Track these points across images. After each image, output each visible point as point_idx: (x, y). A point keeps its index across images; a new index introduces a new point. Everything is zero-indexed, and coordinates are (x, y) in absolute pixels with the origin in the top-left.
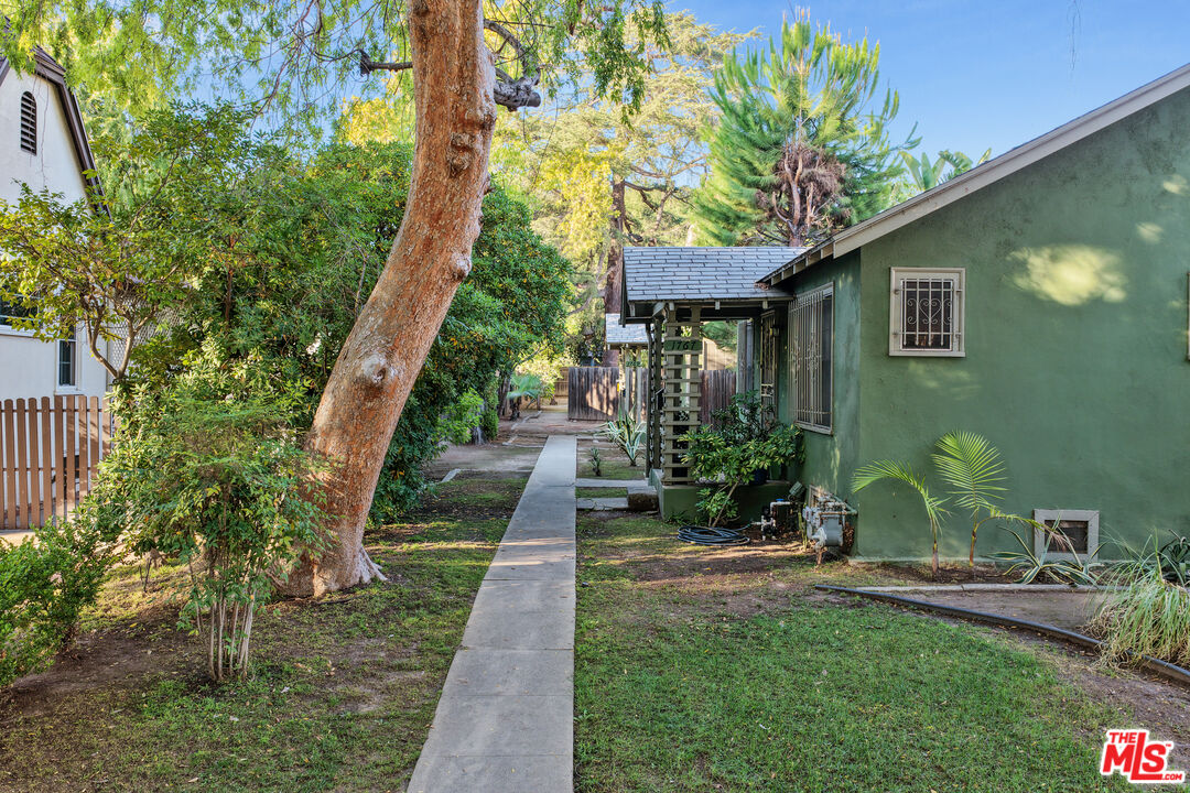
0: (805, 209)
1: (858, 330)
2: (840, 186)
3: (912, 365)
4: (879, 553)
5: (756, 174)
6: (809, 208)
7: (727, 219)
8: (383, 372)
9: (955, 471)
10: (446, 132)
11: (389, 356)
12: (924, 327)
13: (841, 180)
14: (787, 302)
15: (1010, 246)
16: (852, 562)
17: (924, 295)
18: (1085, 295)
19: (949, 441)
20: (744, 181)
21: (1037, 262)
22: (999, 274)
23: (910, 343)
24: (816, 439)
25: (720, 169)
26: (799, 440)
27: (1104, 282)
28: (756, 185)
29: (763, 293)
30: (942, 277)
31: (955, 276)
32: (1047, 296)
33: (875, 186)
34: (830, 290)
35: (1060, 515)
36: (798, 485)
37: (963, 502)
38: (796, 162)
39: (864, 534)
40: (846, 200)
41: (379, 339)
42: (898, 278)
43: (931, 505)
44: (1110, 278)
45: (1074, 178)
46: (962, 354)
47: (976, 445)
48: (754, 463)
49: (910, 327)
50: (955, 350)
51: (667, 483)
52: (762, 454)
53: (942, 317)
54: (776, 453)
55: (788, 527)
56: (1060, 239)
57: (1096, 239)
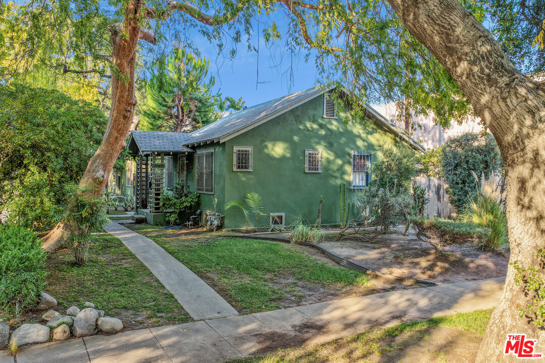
0: (183, 116)
1: (224, 163)
2: (195, 109)
3: (239, 173)
4: (230, 227)
5: (166, 102)
6: (185, 116)
7: (154, 117)
8: (103, 176)
9: (251, 203)
10: (123, 106)
11: (104, 172)
12: (242, 163)
13: (196, 106)
14: (194, 152)
15: (264, 141)
16: (223, 230)
17: (242, 154)
18: (281, 155)
19: (249, 195)
20: (161, 104)
21: (270, 145)
22: (260, 149)
23: (239, 168)
24: (206, 196)
25: (152, 99)
26: (199, 197)
27: (285, 151)
28: (166, 106)
29: (186, 150)
30: (247, 149)
31: (250, 149)
32: (272, 155)
33: (207, 109)
34: (213, 151)
35: (277, 214)
36: (199, 211)
37: (253, 211)
38: (180, 99)
39: (226, 222)
40: (197, 114)
41: (101, 167)
42: (236, 149)
43: (246, 212)
44: (287, 151)
45: (279, 123)
46: (252, 171)
47: (256, 196)
48: (185, 204)
49: (239, 163)
50: (250, 170)
51: (153, 212)
52: (187, 201)
53: (247, 160)
54: (192, 201)
55: (196, 224)
56: (276, 139)
57: (284, 140)
